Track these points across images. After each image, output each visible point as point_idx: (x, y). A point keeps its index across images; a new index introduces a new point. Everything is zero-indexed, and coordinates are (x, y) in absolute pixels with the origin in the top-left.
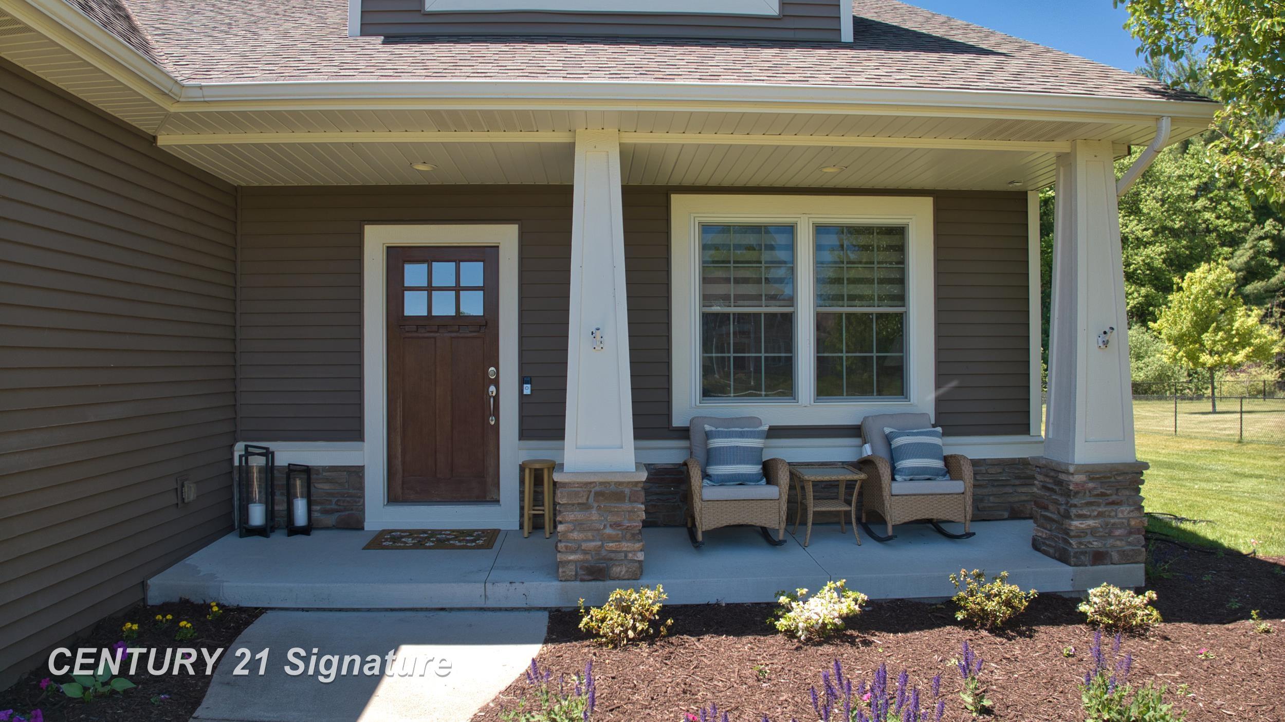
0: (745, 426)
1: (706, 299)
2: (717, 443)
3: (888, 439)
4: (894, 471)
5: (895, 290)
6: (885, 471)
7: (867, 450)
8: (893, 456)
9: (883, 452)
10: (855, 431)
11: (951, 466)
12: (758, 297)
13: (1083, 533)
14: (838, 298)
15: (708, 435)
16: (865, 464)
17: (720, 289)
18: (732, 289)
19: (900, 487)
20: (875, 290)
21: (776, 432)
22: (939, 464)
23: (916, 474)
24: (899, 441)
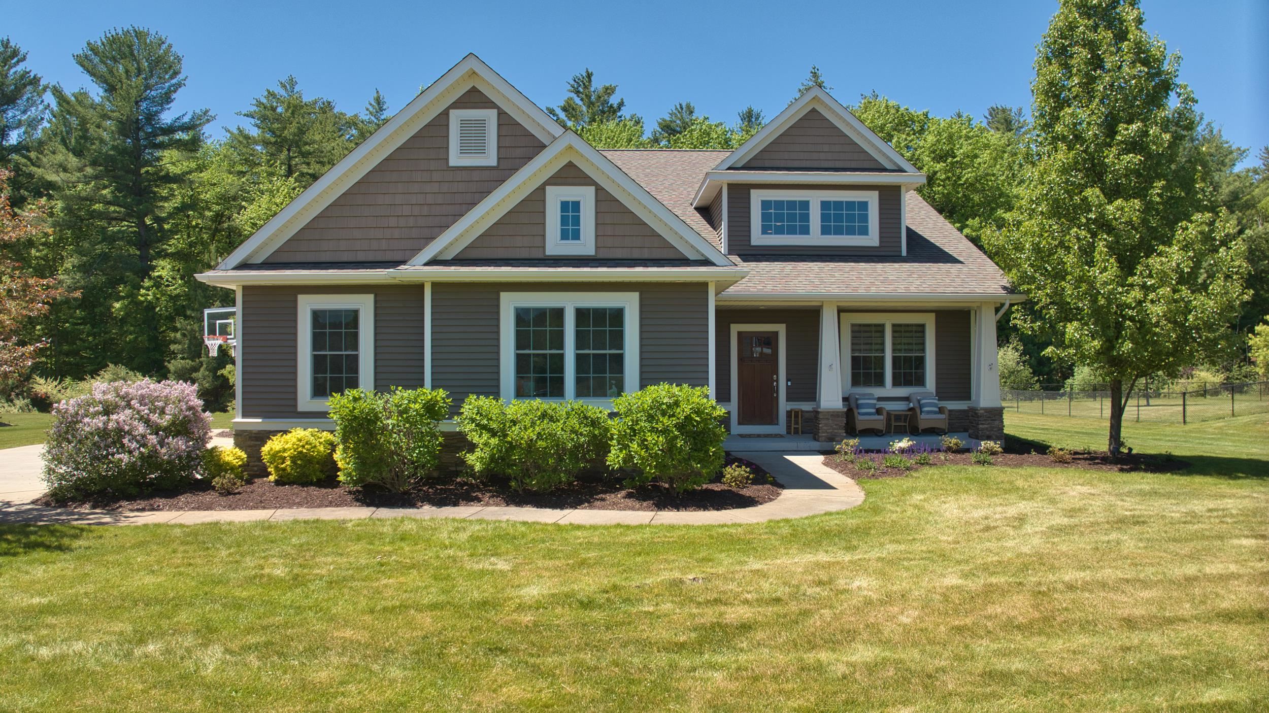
0: (870, 397)
1: (853, 350)
2: (860, 402)
3: (919, 401)
4: (921, 412)
5: (920, 347)
6: (918, 411)
7: (911, 405)
8: (921, 407)
9: (917, 405)
10: (907, 399)
11: (941, 410)
12: (871, 350)
13: (983, 429)
14: (900, 350)
15: (857, 399)
16: (911, 409)
17: (857, 347)
18: (862, 347)
19: (923, 416)
20: (914, 347)
21: (880, 399)
22: (937, 409)
23: (929, 412)
24: (923, 401)
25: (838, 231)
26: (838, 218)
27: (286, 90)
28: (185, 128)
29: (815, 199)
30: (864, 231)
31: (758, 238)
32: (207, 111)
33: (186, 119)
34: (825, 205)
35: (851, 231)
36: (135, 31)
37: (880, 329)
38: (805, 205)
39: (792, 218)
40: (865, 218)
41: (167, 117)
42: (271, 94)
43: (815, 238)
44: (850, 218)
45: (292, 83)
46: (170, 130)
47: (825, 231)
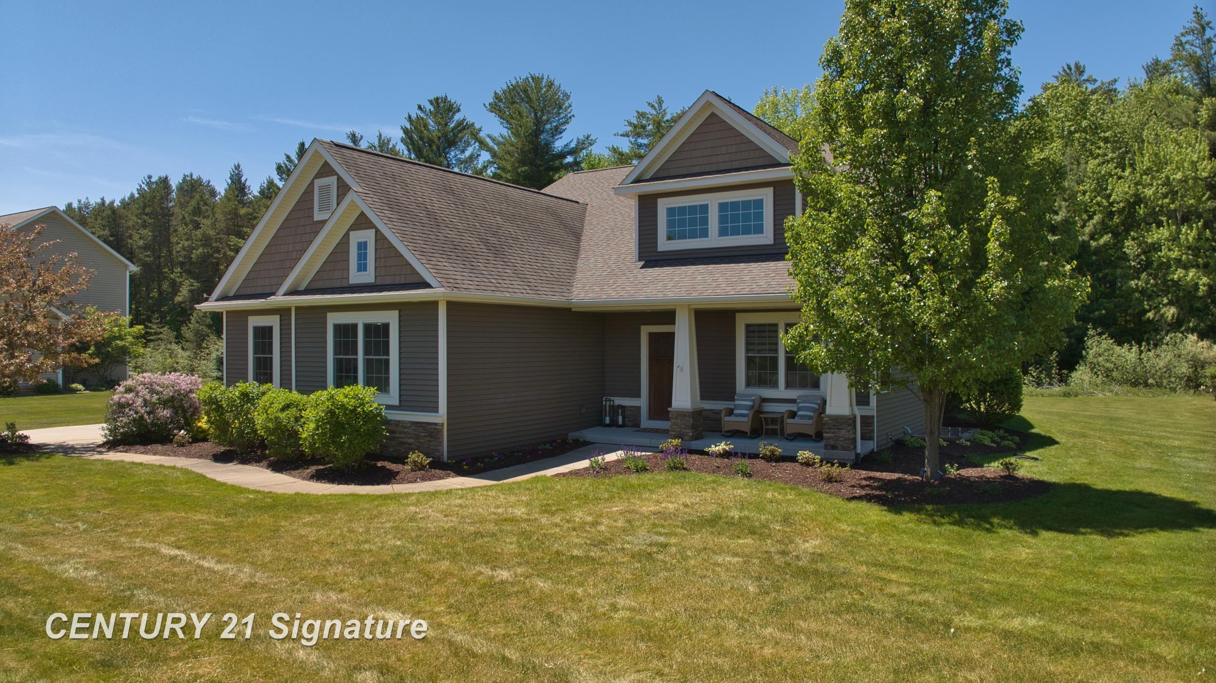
0: (747, 398)
1: (748, 350)
4: (795, 416)
8: (798, 410)
12: (765, 350)
18: (757, 347)
19: (792, 420)
21: (768, 400)
24: (800, 405)
25: (735, 232)
26: (735, 218)
27: (655, 109)
28: (572, 152)
29: (713, 201)
30: (759, 230)
31: (664, 245)
32: (588, 137)
33: (573, 145)
34: (723, 207)
35: (747, 231)
36: (532, 78)
37: (772, 328)
38: (704, 208)
39: (693, 222)
40: (760, 216)
41: (559, 145)
42: (641, 115)
43: (714, 240)
44: (746, 217)
45: (660, 102)
46: (562, 155)
47: (723, 232)
